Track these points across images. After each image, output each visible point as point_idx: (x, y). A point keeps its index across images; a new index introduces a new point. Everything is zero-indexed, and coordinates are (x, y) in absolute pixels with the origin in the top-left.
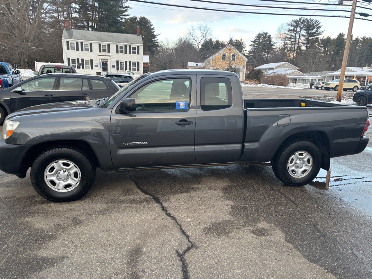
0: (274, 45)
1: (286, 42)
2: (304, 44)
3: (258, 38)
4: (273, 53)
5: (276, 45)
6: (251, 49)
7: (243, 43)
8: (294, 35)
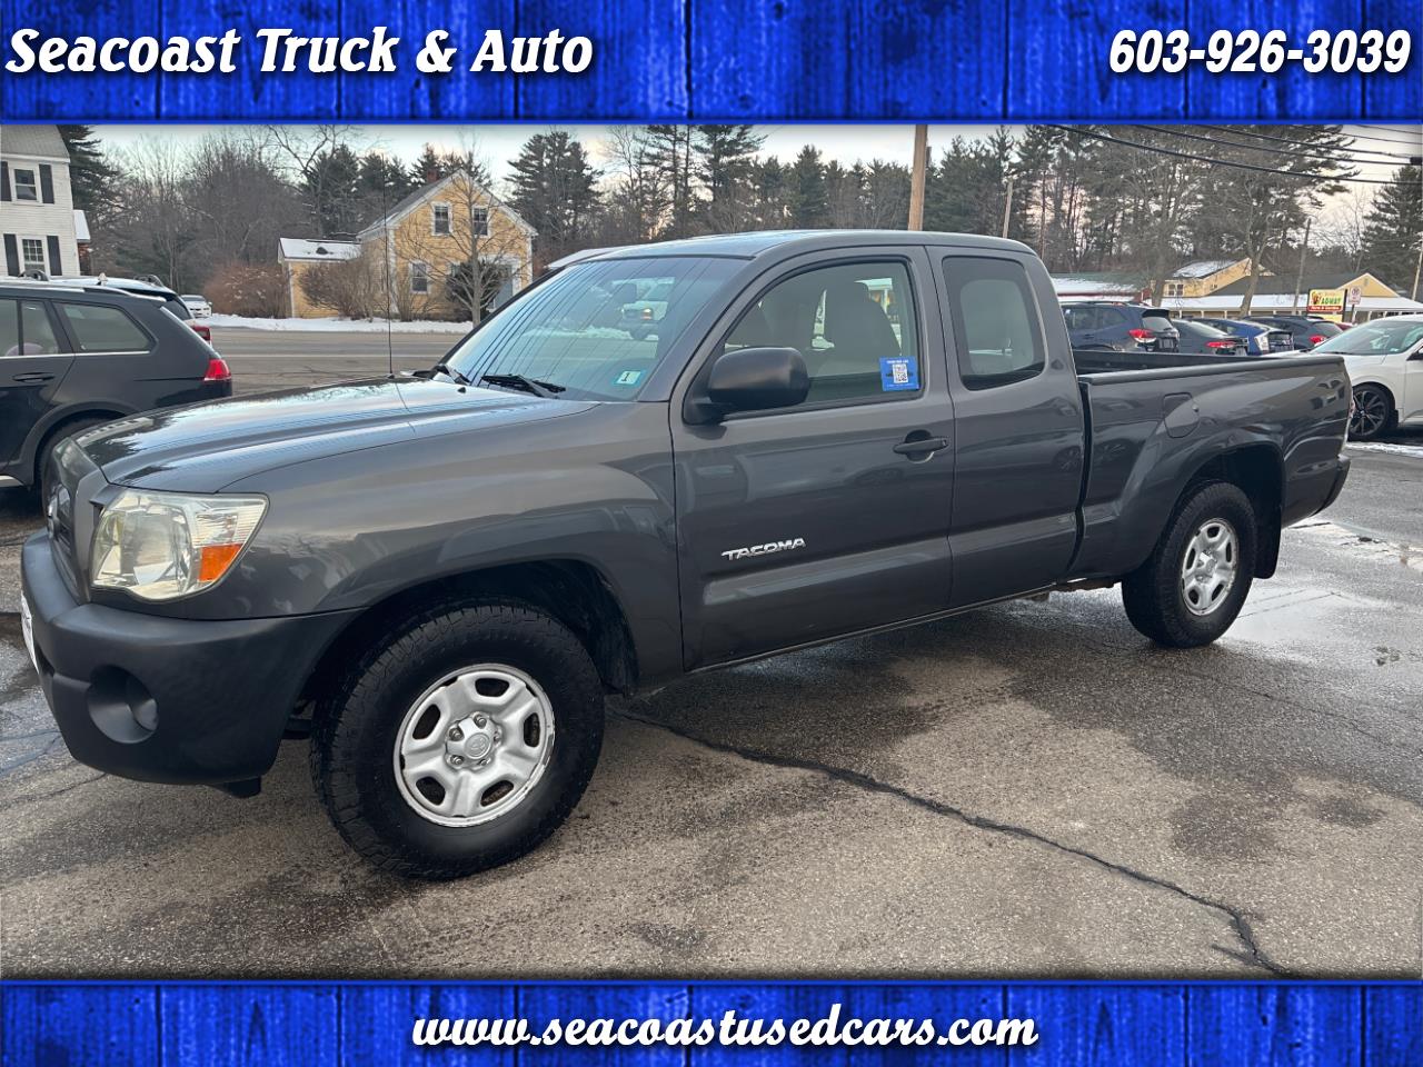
0: (596, 182)
1: (643, 171)
2: (705, 178)
3: (532, 153)
4: (593, 209)
5: (601, 179)
6: (514, 193)
7: (480, 170)
8: (670, 146)
